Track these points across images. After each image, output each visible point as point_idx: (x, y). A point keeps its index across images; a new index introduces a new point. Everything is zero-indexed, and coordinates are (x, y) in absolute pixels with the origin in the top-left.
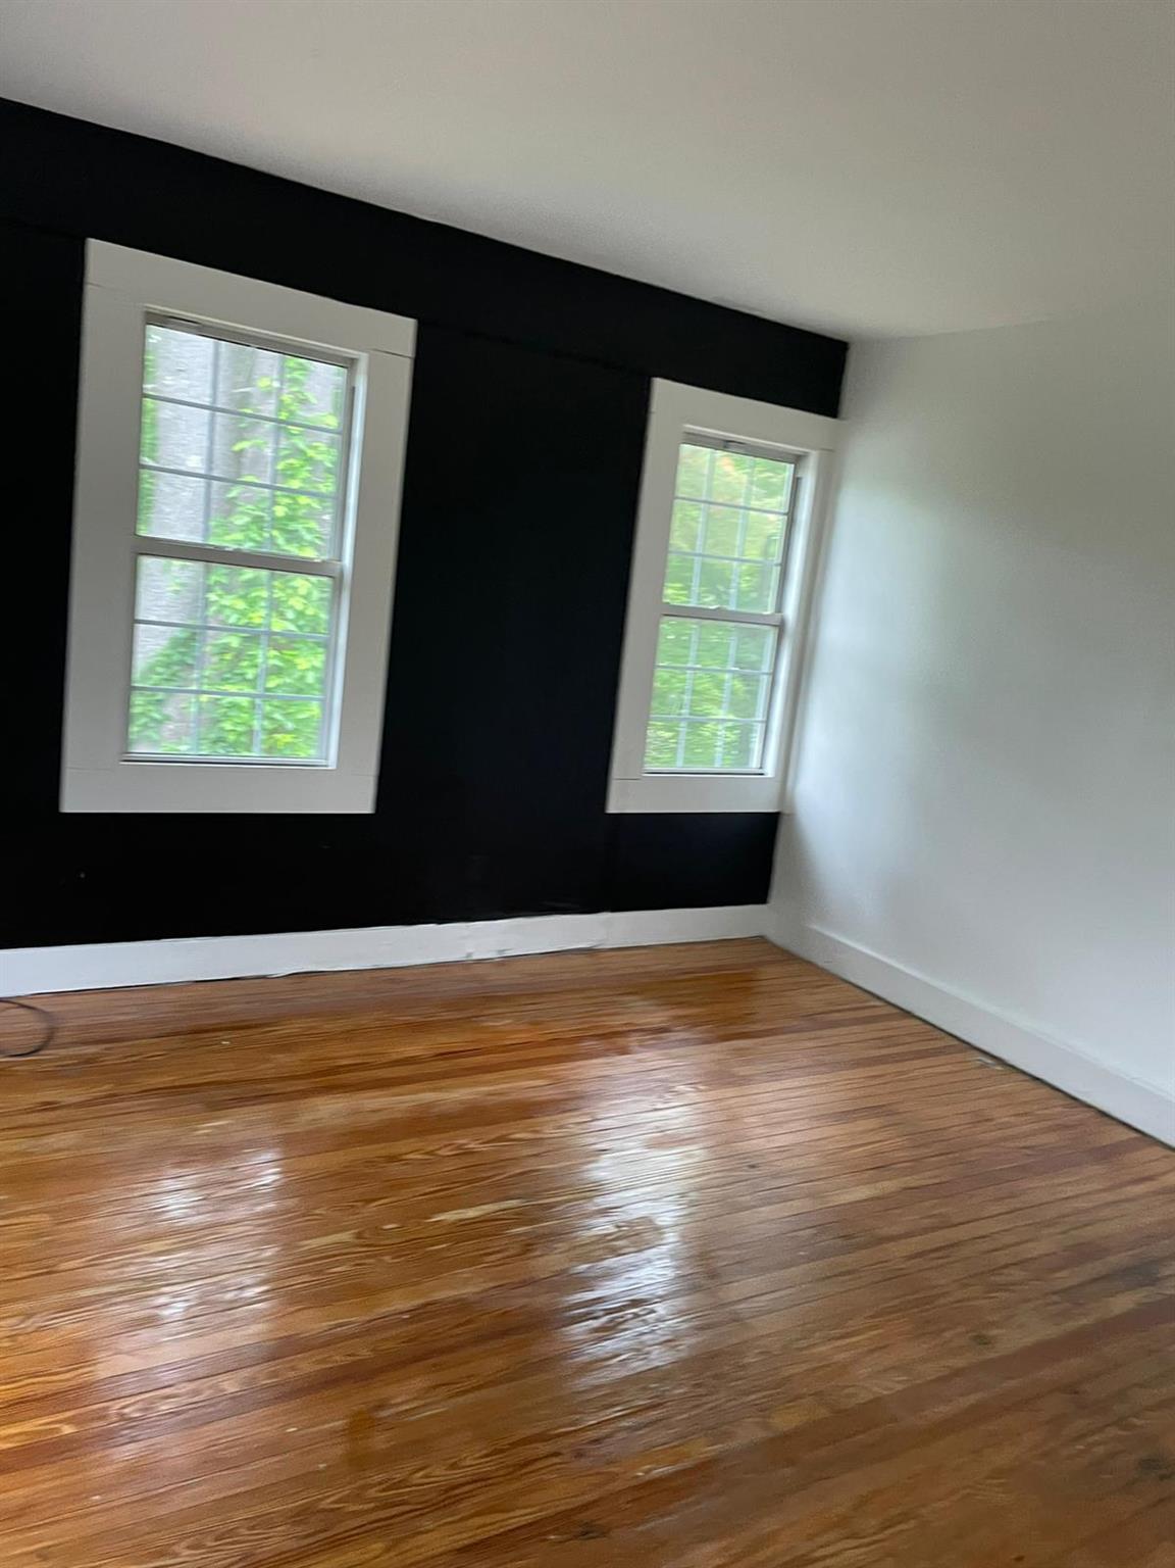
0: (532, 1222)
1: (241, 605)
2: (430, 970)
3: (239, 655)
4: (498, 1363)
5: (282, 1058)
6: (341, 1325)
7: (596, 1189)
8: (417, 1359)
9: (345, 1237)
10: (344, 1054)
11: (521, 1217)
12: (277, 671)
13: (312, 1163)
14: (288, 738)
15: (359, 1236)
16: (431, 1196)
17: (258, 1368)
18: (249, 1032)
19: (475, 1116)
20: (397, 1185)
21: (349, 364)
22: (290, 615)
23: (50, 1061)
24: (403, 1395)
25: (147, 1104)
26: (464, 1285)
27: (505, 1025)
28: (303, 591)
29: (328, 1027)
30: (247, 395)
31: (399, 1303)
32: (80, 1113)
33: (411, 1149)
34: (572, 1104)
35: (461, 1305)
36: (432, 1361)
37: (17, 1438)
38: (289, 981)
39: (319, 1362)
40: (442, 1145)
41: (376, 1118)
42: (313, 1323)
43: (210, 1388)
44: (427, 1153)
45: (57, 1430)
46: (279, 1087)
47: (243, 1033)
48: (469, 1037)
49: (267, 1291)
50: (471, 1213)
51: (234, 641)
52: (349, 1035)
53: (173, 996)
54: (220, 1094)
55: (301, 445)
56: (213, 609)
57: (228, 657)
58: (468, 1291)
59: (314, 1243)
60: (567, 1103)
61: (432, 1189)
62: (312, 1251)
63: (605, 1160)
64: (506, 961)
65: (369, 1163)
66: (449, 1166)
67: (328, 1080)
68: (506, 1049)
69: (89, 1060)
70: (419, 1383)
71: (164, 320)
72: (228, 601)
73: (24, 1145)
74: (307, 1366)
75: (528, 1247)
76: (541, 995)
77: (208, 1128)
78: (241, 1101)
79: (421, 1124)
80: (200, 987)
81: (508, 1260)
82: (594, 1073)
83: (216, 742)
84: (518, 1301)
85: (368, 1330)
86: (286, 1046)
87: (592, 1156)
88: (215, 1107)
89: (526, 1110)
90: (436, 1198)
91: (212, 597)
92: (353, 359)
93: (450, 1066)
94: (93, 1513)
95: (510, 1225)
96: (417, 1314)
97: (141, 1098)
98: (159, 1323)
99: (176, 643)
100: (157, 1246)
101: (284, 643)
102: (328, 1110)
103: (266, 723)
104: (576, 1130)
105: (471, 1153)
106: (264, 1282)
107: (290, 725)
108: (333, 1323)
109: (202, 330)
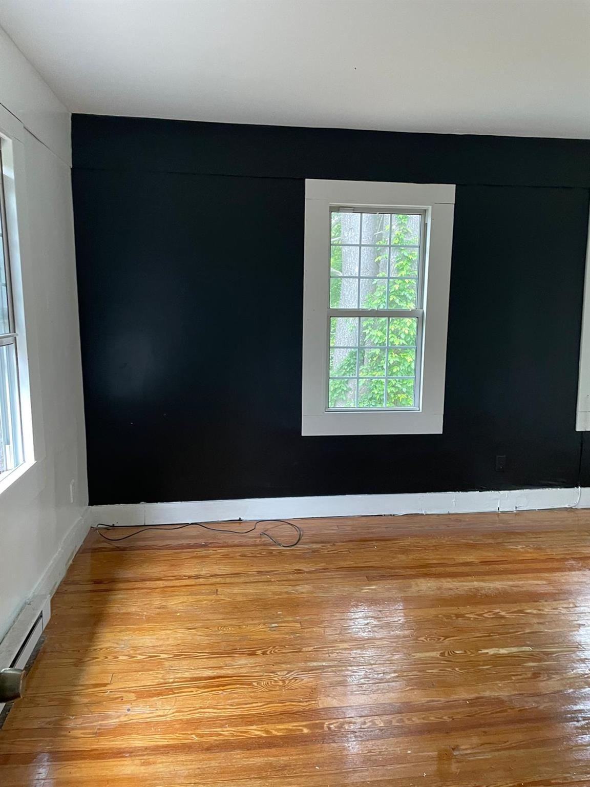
0: (540, 660)
1: (380, 334)
2: (480, 516)
3: (380, 358)
4: (519, 737)
5: (403, 557)
6: (433, 701)
7: (578, 647)
8: (473, 727)
9: (436, 654)
10: (432, 557)
11: (532, 657)
12: (397, 364)
13: (419, 612)
14: (404, 396)
15: (442, 654)
16: (479, 639)
17: (393, 716)
18: (388, 542)
19: (503, 598)
20: (461, 631)
21: (423, 213)
22: (403, 336)
23: (299, 550)
24: (467, 745)
25: (341, 574)
26: (500, 691)
27: (520, 548)
28: (408, 324)
29: (425, 543)
30: (381, 234)
31: (463, 694)
32: (313, 576)
33: (470, 612)
34: (562, 596)
35: (499, 701)
36: (483, 729)
37: (283, 731)
38: (405, 518)
39: (423, 719)
40: (486, 612)
41: (451, 592)
42: (419, 697)
43: (370, 722)
44: (477, 615)
45: (302, 730)
46: (402, 572)
47: (383, 543)
48: (500, 553)
49: (397, 677)
50: (503, 651)
51: (378, 351)
52: (436, 548)
53: (350, 522)
54: (374, 573)
55: (406, 254)
56: (367, 337)
57: (375, 359)
58: (504, 694)
59: (418, 655)
60: (559, 595)
61: (481, 635)
62: (419, 659)
63: (582, 631)
64: (520, 513)
65: (448, 616)
66: (489, 624)
67: (424, 570)
68: (522, 562)
69: (314, 551)
70: (475, 740)
71: (338, 209)
72: (374, 333)
73: (290, 589)
74: (417, 720)
75: (536, 675)
76: (540, 533)
77: (369, 589)
78: (383, 577)
79: (474, 599)
80: (364, 518)
81: (524, 680)
82: (576, 579)
83: (371, 399)
84: (531, 704)
85: (448, 706)
86: (404, 551)
87: (575, 627)
88: (370, 579)
89: (534, 597)
90: (481, 640)
91: (367, 331)
92: (425, 210)
93: (489, 568)
94: (315, 775)
95: (527, 660)
96: (474, 702)
97: (336, 571)
98: (346, 684)
99: (352, 355)
100: (346, 645)
101: (400, 350)
102: (425, 586)
103: (393, 389)
104: (564, 611)
105: (502, 617)
106: (395, 672)
107: (404, 390)
108: (429, 699)
109: (354, 210)
